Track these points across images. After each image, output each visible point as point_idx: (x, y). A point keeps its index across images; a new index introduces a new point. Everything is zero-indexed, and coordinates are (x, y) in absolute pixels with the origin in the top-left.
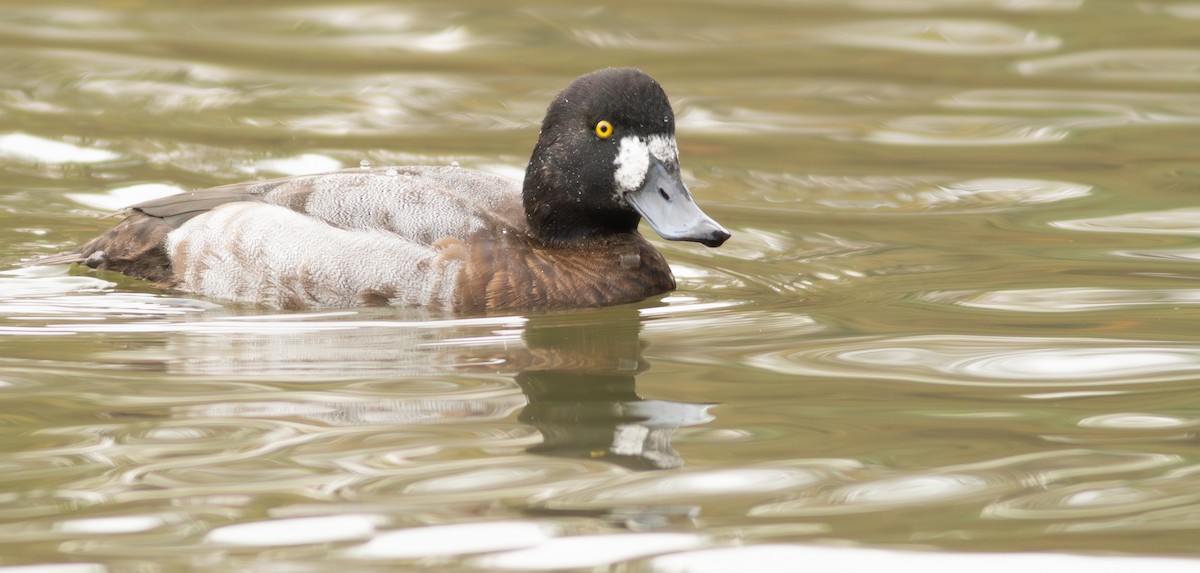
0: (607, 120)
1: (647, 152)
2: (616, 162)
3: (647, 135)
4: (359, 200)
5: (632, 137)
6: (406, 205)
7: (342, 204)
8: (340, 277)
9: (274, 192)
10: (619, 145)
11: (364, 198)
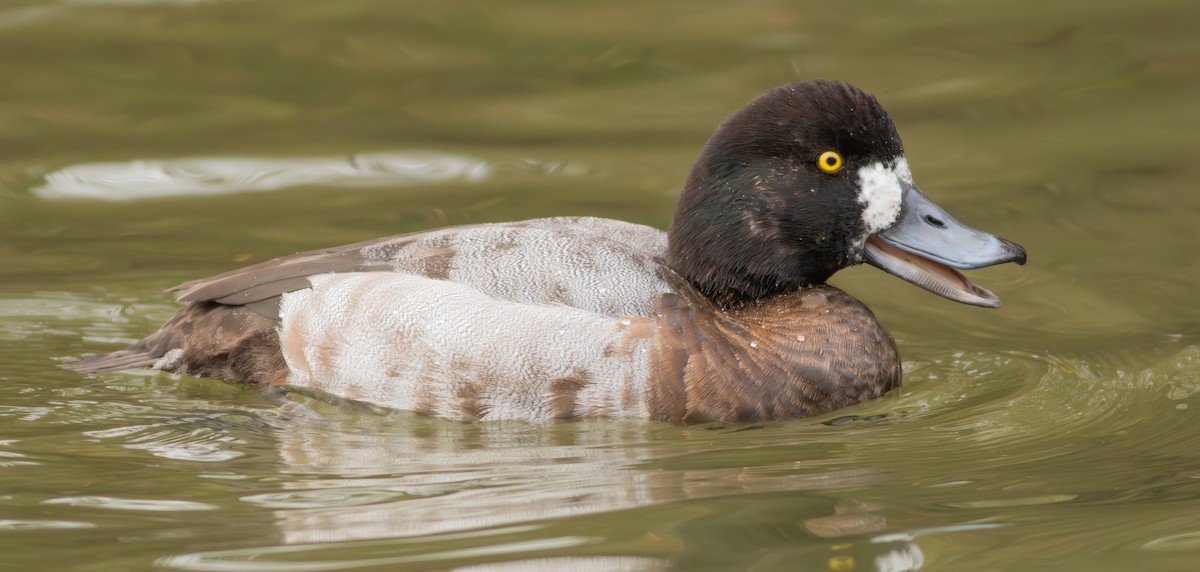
0: (835, 151)
1: (896, 179)
2: (861, 199)
3: (891, 159)
4: (517, 269)
5: (873, 164)
6: (578, 272)
7: (496, 274)
8: (522, 366)
9: (400, 255)
10: (858, 178)
11: (523, 265)
